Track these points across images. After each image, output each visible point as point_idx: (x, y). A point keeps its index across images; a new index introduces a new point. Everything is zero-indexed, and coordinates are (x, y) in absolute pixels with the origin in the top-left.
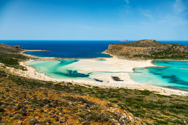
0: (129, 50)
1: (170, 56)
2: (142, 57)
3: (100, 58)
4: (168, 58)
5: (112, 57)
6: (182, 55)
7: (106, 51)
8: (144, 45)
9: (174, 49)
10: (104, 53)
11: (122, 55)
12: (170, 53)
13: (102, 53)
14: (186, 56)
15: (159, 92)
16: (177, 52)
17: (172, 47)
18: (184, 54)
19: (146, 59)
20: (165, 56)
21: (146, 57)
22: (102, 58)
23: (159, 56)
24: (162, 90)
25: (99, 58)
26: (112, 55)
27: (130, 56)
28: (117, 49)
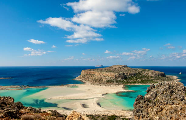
0: (102, 76)
1: (140, 80)
2: (115, 83)
3: (72, 84)
4: (139, 82)
5: (85, 83)
6: (150, 79)
7: (79, 76)
8: (116, 71)
9: (143, 74)
10: (77, 79)
11: (95, 80)
12: (140, 78)
13: (74, 79)
14: (154, 80)
15: (126, 116)
16: (146, 77)
17: (142, 72)
18: (152, 78)
19: (118, 84)
20: (135, 80)
21: (118, 82)
22: (74, 85)
23: (131, 81)
24: (129, 114)
25: (70, 85)
26: (85, 81)
27: (103, 82)
28: (90, 75)
